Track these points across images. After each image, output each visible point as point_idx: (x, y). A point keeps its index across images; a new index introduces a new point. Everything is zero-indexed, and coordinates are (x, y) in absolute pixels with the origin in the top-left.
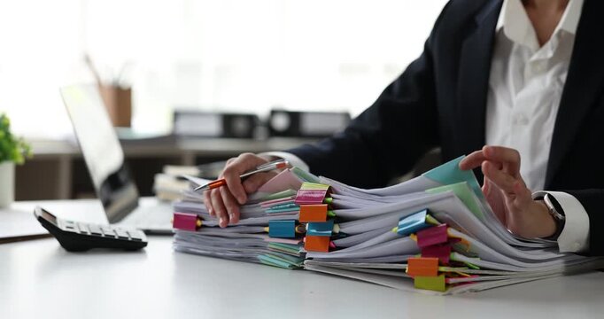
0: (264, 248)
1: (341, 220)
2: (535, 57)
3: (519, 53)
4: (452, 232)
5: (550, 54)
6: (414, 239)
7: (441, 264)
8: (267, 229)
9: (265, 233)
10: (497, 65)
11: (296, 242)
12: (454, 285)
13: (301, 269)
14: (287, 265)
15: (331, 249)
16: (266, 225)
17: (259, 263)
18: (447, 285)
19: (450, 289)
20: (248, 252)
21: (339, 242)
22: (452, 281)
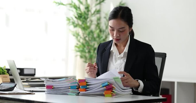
0: (69, 92)
1: (88, 85)
2: (119, 56)
3: (115, 56)
4: (113, 86)
5: (122, 56)
6: (105, 88)
7: (111, 92)
8: (70, 88)
9: (69, 89)
10: (110, 60)
11: (77, 90)
12: (113, 96)
13: (79, 95)
14: (75, 95)
15: (86, 91)
16: (69, 87)
17: (67, 94)
18: (112, 96)
19: (112, 97)
20: (65, 93)
21: (87, 89)
22: (113, 95)
